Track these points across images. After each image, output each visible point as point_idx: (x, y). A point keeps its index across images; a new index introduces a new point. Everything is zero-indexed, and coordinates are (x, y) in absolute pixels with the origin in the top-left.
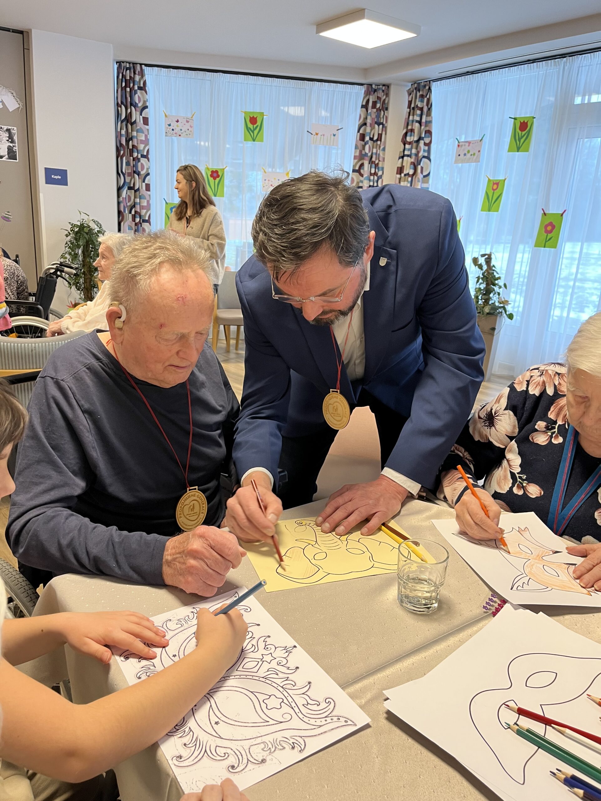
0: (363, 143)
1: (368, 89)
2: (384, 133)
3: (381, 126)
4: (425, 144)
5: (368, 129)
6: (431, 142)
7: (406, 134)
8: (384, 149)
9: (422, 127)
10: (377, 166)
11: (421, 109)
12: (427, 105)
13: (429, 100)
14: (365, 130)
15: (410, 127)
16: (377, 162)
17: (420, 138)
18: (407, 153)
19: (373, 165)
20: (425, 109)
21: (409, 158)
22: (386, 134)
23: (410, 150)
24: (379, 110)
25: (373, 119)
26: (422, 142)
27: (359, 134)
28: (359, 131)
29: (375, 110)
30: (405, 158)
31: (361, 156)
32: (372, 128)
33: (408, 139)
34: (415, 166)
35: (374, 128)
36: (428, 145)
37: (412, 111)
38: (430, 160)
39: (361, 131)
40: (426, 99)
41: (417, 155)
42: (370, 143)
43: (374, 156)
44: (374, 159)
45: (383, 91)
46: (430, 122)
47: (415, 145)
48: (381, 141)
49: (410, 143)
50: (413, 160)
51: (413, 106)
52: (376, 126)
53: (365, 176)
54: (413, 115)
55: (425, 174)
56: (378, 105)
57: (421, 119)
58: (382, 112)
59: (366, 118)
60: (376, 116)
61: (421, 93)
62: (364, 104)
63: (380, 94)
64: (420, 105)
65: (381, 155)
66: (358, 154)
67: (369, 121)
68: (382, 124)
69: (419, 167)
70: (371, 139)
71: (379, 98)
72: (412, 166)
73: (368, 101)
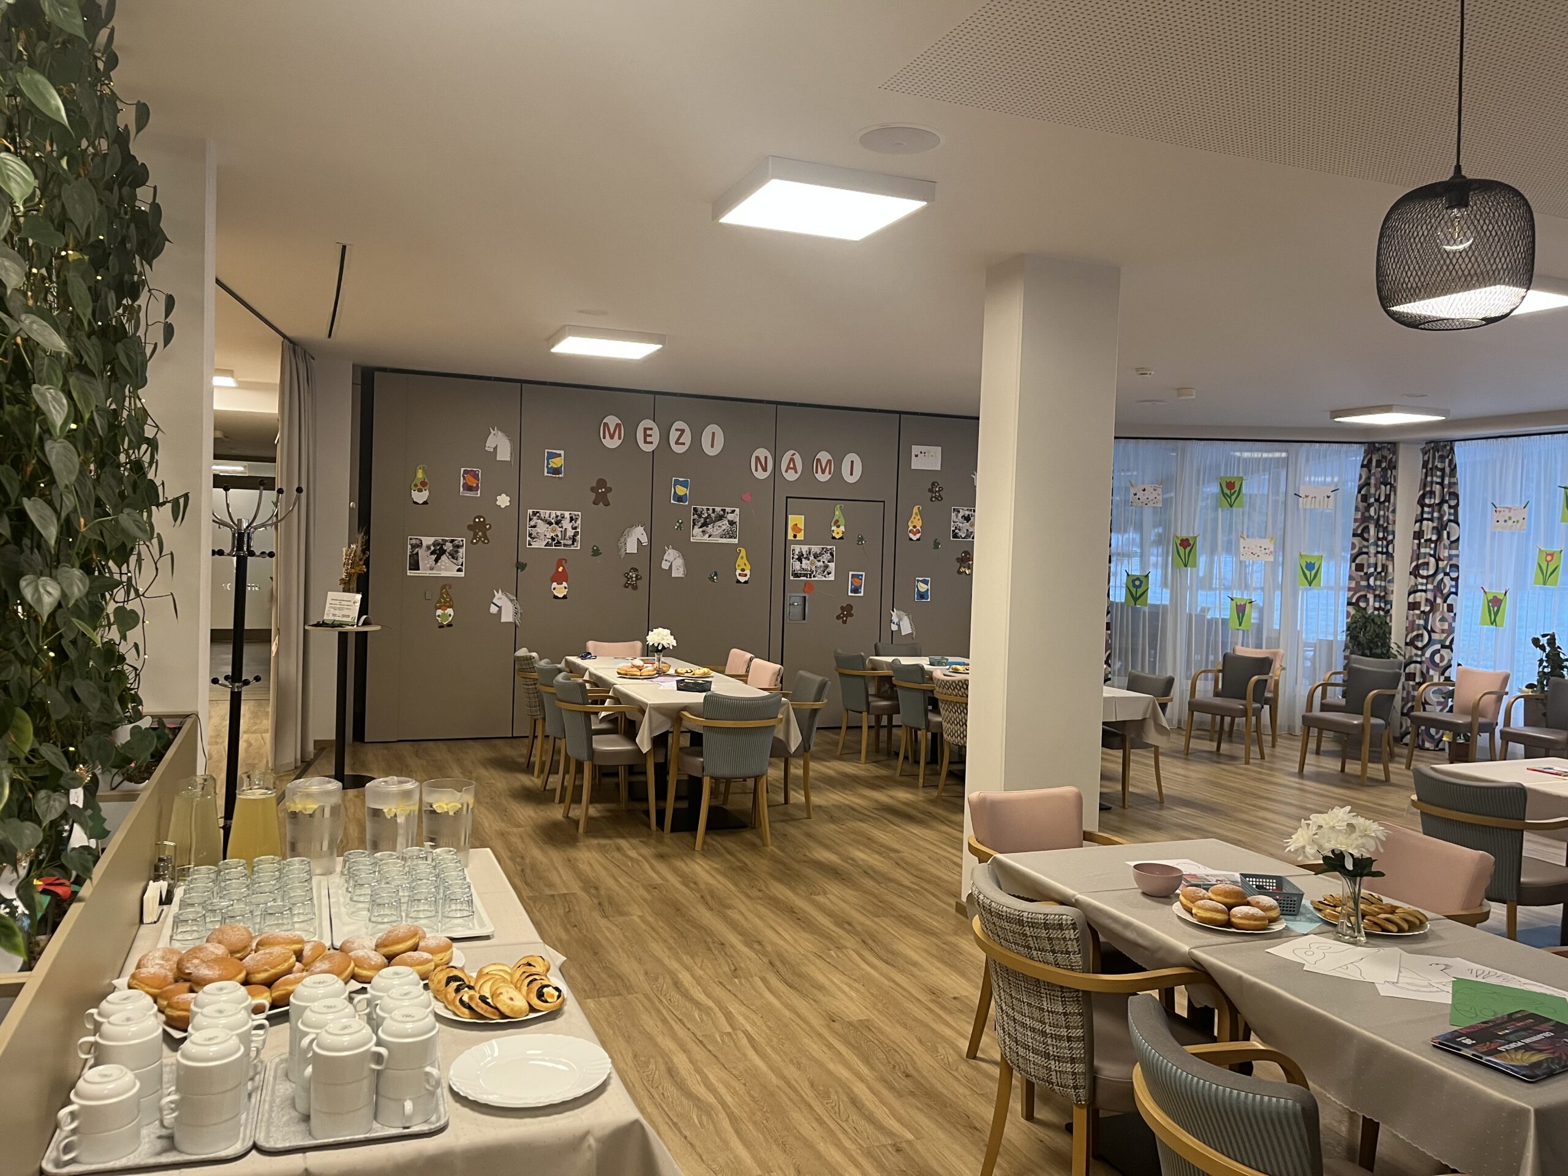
0: (1365, 504)
1: (1369, 447)
2: (1392, 493)
3: (1388, 487)
4: (1450, 507)
5: (1372, 491)
6: (1458, 504)
7: (1423, 497)
8: (1394, 511)
9: (1446, 490)
10: (1385, 530)
11: (1443, 470)
12: (1450, 466)
13: (1451, 461)
14: (1368, 490)
15: (1428, 489)
16: (1385, 525)
17: (1443, 501)
18: (1425, 516)
19: (1381, 529)
20: (1447, 470)
21: (1430, 523)
22: (1395, 494)
23: (1432, 513)
24: (1384, 470)
25: (1376, 479)
26: (1445, 507)
27: (1360, 495)
28: (1359, 492)
29: (1380, 469)
30: (1425, 522)
31: (1365, 519)
32: (1377, 488)
33: (1427, 501)
34: (1438, 531)
35: (1380, 488)
36: (1456, 507)
37: (1429, 473)
38: (1458, 524)
39: (1363, 492)
40: (1447, 460)
41: (1440, 518)
42: (1376, 505)
43: (1382, 519)
44: (1381, 522)
45: (1389, 449)
46: (1456, 484)
47: (1436, 508)
48: (1389, 502)
49: (1429, 506)
50: (1435, 525)
51: (1430, 466)
52: (1383, 487)
53: (1372, 541)
54: (1432, 476)
55: (1453, 539)
56: (1384, 465)
57: (1443, 480)
58: (1389, 472)
59: (1369, 478)
60: (1381, 476)
61: (1440, 453)
62: (1365, 463)
63: (1385, 452)
64: (1439, 465)
65: (1391, 517)
66: (1359, 516)
67: (1373, 481)
68: (1390, 484)
69: (1445, 533)
70: (1377, 500)
71: (1384, 457)
72: (1435, 531)
73: (1370, 461)
